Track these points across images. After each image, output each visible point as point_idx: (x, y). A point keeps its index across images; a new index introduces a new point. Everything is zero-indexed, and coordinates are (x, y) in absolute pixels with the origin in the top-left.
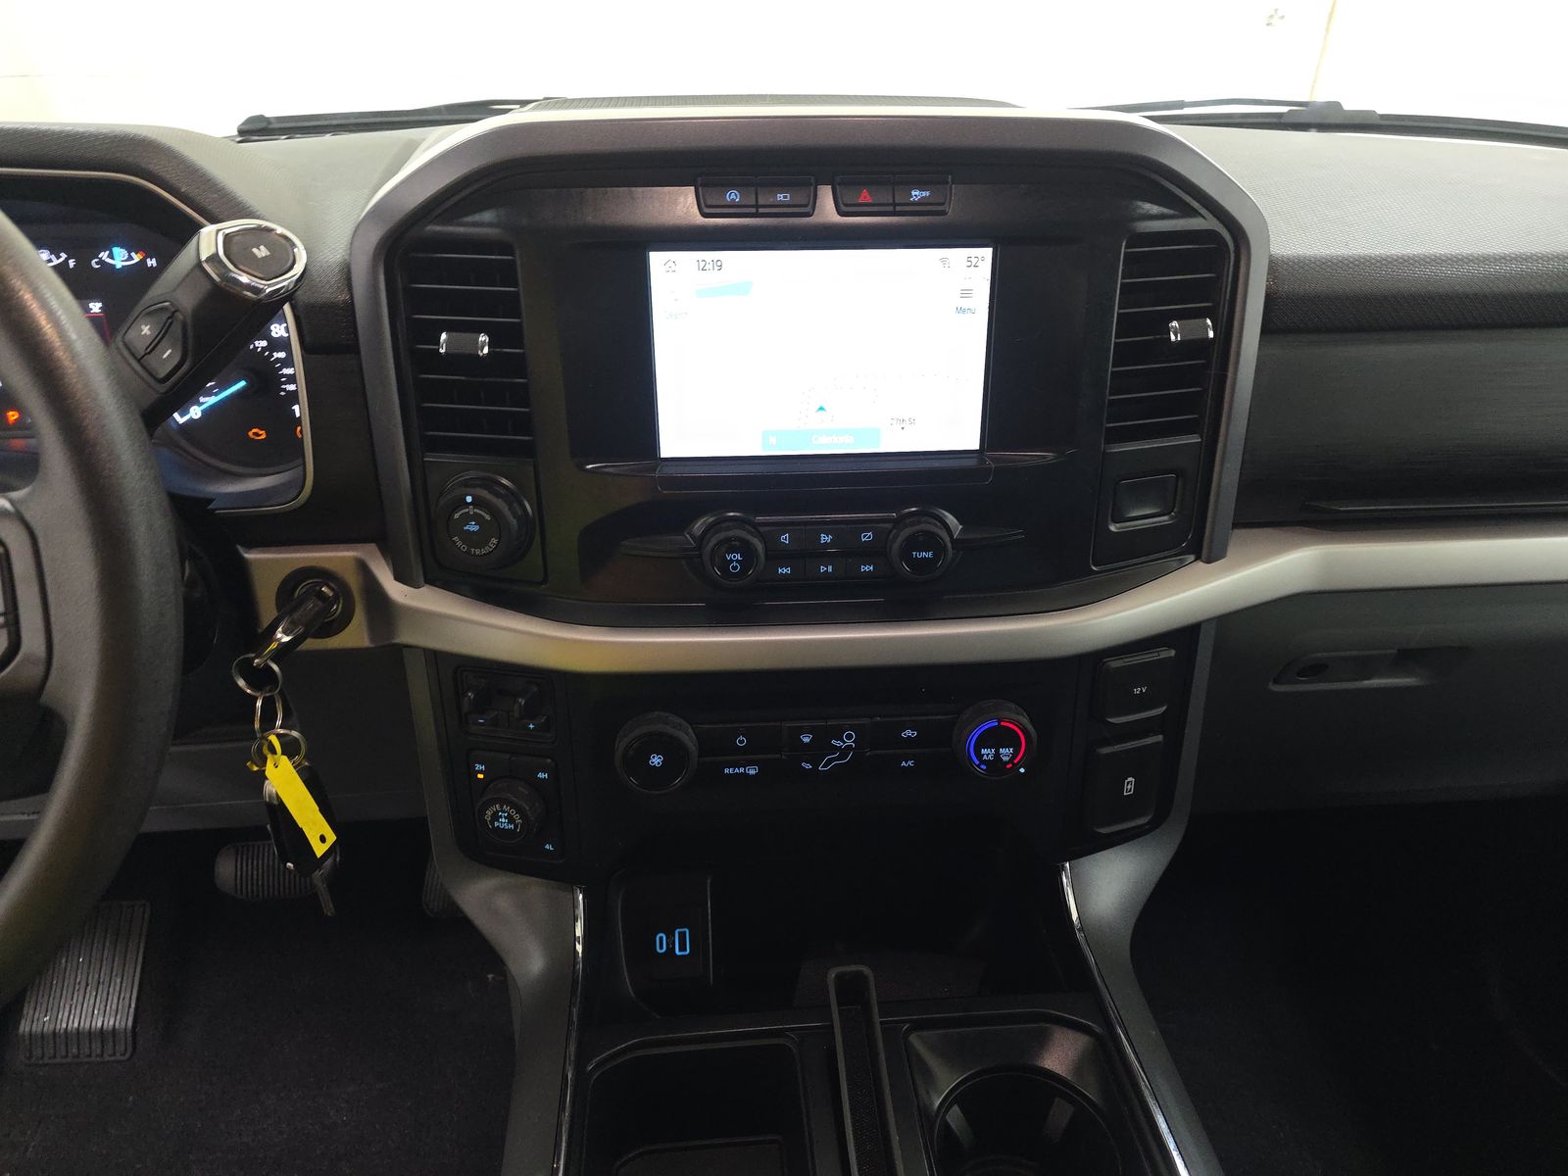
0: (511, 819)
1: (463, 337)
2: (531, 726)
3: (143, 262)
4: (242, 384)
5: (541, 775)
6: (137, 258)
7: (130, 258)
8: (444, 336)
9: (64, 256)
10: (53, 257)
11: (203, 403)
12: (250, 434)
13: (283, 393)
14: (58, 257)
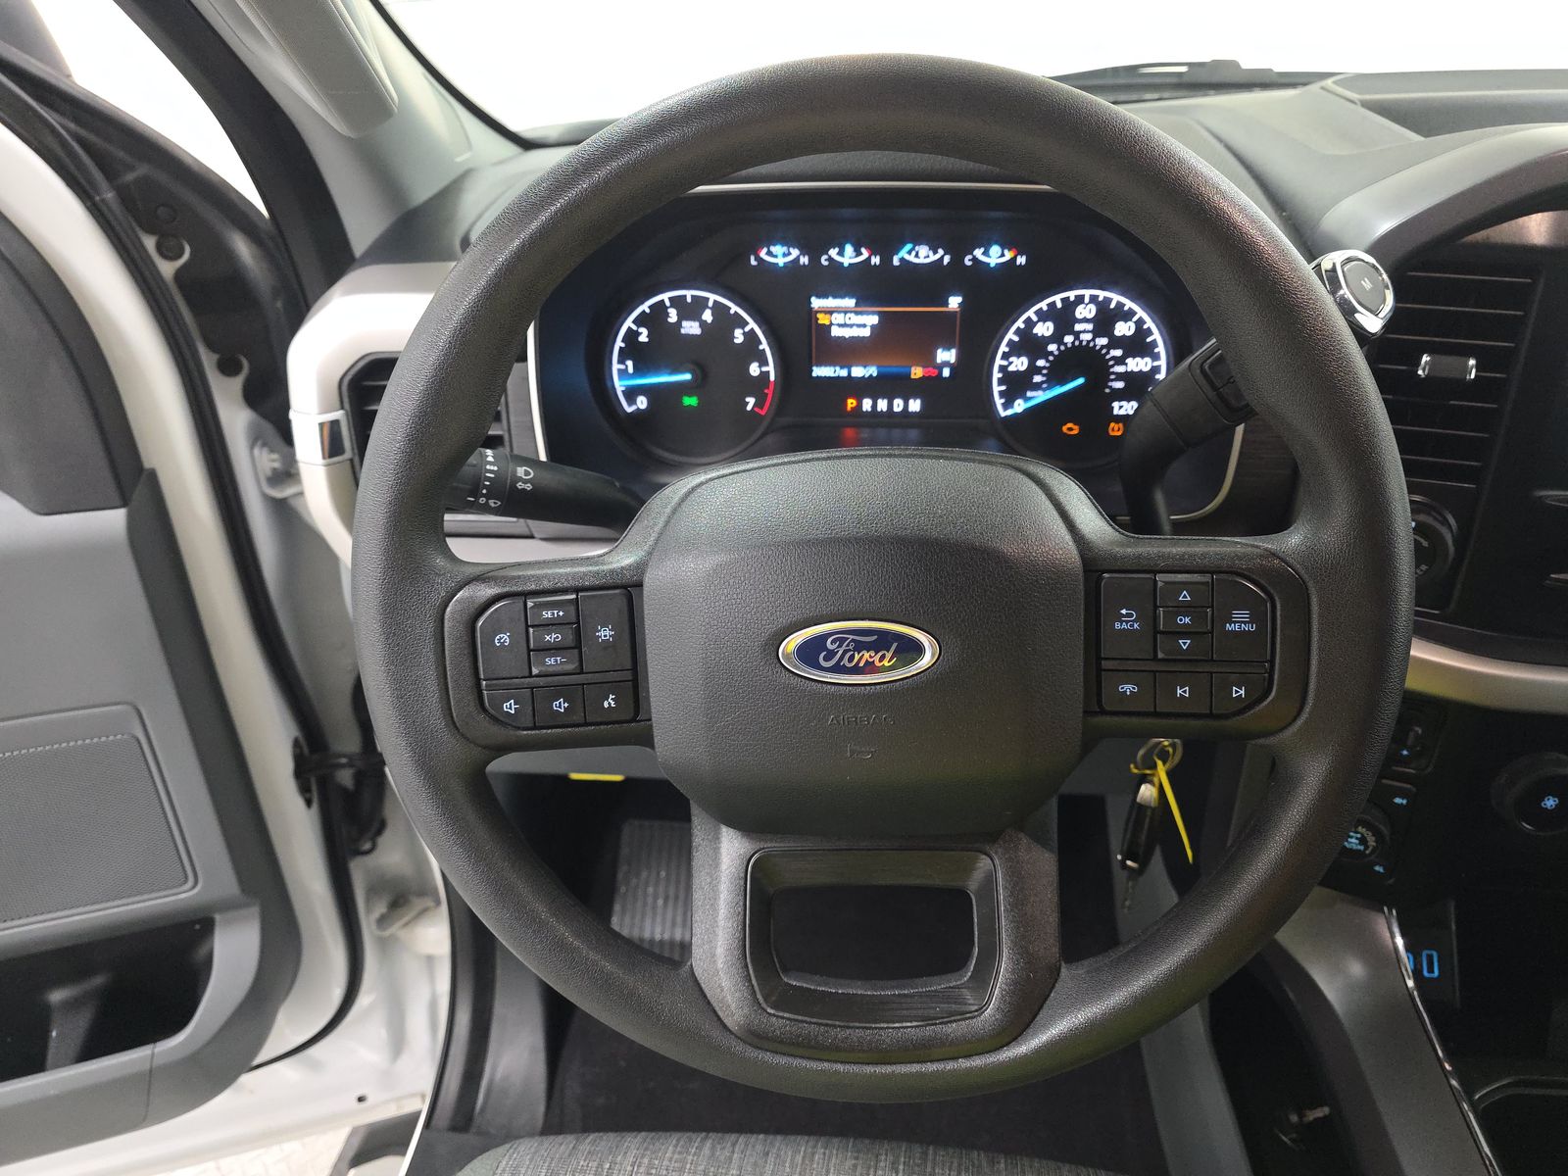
0: (1363, 841)
1: (1449, 362)
2: (1405, 752)
3: (1014, 259)
4: (1081, 381)
5: (1398, 800)
6: (1008, 255)
7: (1003, 255)
8: (1425, 358)
9: (941, 252)
10: (931, 253)
11: (1030, 398)
12: (1064, 429)
13: (1107, 391)
14: (935, 252)
